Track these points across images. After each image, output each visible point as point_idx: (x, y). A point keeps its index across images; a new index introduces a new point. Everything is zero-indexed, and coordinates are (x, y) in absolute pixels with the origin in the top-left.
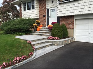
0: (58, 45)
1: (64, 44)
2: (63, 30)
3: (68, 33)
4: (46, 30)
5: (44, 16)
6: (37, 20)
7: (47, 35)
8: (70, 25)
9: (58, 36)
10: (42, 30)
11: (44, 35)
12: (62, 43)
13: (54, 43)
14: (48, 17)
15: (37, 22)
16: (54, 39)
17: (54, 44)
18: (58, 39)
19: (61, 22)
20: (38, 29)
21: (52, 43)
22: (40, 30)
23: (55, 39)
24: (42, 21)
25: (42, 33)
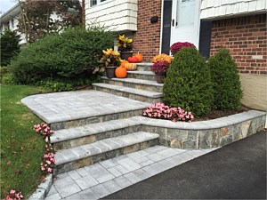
0: (183, 145)
1: (215, 144)
2: (218, 78)
3: (240, 92)
4: (148, 77)
5: (155, 20)
6: (121, 38)
7: (145, 98)
8: (254, 57)
9: (190, 105)
10: (134, 76)
11: (136, 96)
12: (205, 138)
13: (167, 136)
14: (167, 26)
15: (121, 42)
16: (171, 119)
17: (166, 138)
18: (187, 120)
19: (215, 43)
20: (119, 70)
21: (156, 136)
22: (128, 76)
23: (175, 117)
24: (145, 40)
25: (132, 85)
